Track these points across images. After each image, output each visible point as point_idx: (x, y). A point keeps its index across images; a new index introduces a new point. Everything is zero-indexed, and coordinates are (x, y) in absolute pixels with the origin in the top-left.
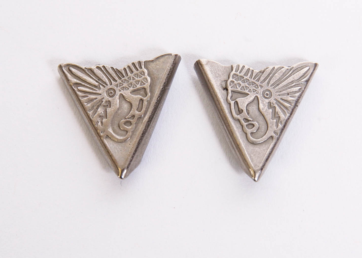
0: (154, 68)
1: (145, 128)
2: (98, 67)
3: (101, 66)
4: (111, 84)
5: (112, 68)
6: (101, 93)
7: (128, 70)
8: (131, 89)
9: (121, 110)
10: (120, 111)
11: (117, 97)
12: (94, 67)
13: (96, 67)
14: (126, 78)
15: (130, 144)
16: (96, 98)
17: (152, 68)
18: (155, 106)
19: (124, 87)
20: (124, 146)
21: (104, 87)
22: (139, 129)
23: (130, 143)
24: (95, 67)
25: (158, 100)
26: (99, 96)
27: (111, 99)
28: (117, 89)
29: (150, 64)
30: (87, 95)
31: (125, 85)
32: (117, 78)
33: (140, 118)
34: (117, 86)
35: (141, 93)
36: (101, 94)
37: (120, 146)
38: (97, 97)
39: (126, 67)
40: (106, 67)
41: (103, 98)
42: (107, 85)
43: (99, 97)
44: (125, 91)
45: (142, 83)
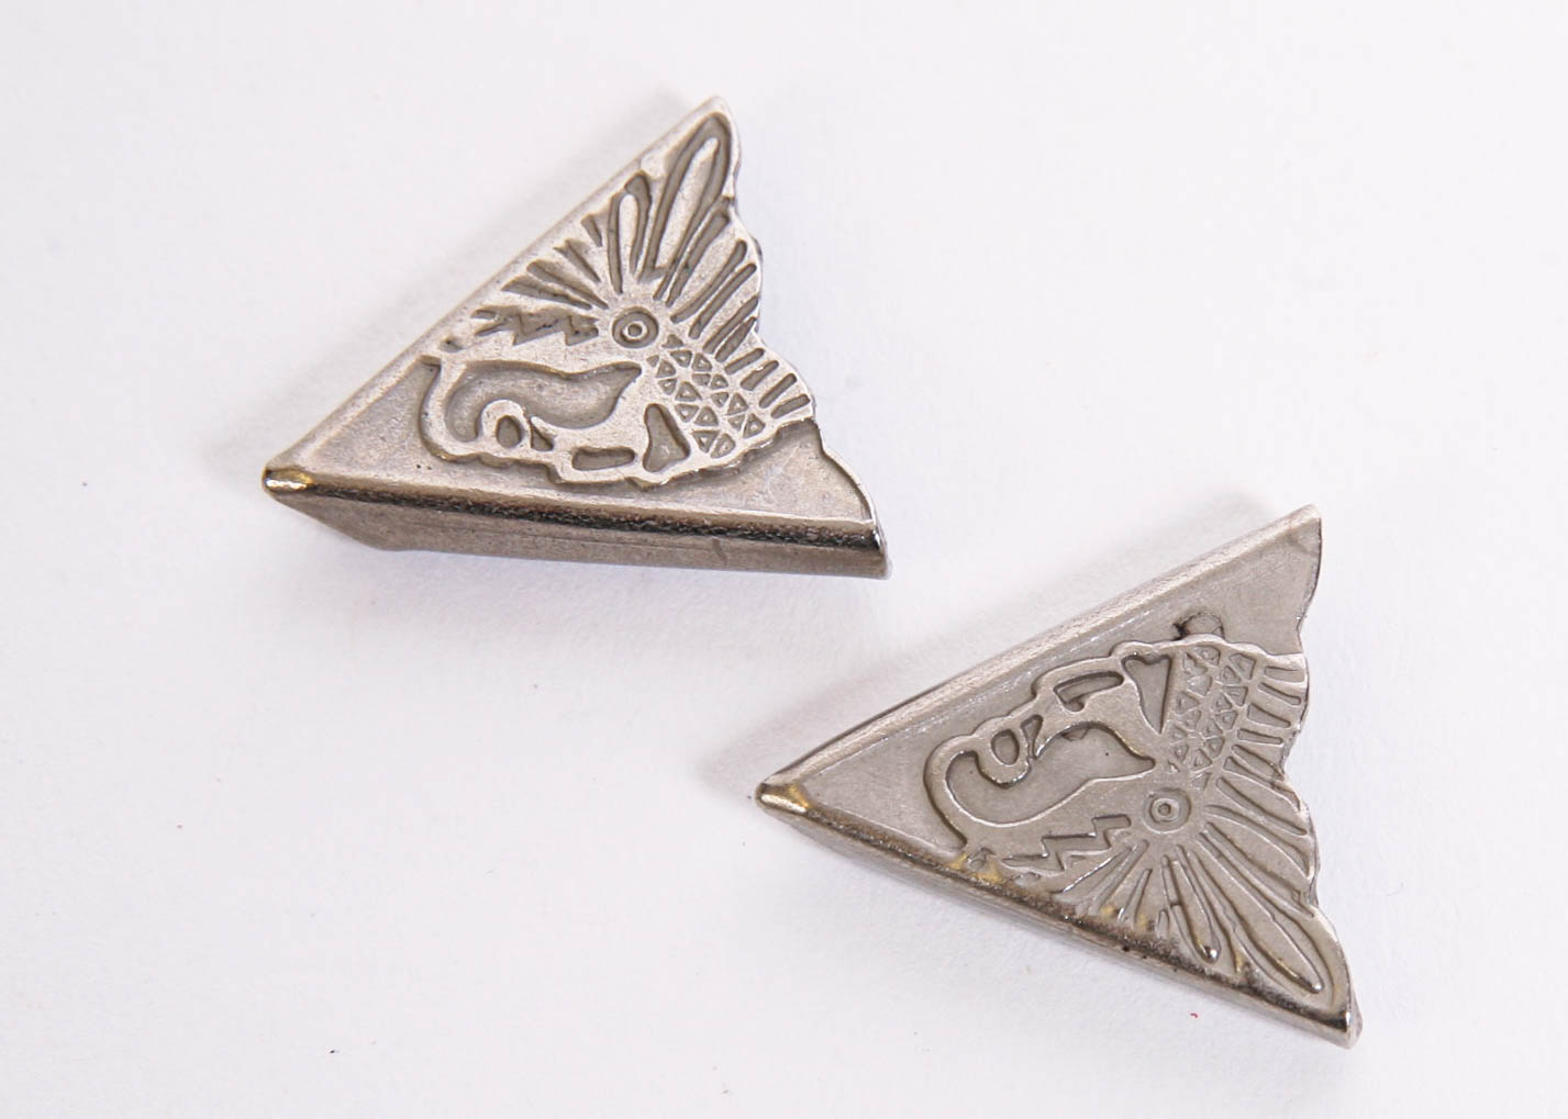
0: (792, 468)
1: (506, 505)
2: (741, 247)
3: (752, 256)
4: (674, 319)
5: (755, 300)
6: (624, 289)
7: (757, 366)
8: (670, 403)
9: (566, 391)
10: (563, 388)
11: (622, 356)
12: (739, 229)
13: (743, 238)
14: (718, 368)
15: (419, 467)
16: (596, 278)
17: (791, 461)
18: (615, 519)
19: (673, 371)
20: (404, 447)
21: (657, 296)
22: (497, 483)
23: (422, 465)
24: (740, 236)
25: (648, 522)
26: (611, 288)
27: (606, 339)
28: (658, 347)
29: (806, 447)
30: (604, 242)
31: (684, 373)
32: (708, 332)
33: (548, 473)
34: (674, 341)
35: (665, 448)
36: (621, 292)
37: (406, 432)
38: (603, 280)
39: (770, 355)
40: (750, 279)
41: (604, 306)
42: (670, 303)
43: (604, 289)
44: (656, 380)
45: (707, 438)
